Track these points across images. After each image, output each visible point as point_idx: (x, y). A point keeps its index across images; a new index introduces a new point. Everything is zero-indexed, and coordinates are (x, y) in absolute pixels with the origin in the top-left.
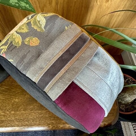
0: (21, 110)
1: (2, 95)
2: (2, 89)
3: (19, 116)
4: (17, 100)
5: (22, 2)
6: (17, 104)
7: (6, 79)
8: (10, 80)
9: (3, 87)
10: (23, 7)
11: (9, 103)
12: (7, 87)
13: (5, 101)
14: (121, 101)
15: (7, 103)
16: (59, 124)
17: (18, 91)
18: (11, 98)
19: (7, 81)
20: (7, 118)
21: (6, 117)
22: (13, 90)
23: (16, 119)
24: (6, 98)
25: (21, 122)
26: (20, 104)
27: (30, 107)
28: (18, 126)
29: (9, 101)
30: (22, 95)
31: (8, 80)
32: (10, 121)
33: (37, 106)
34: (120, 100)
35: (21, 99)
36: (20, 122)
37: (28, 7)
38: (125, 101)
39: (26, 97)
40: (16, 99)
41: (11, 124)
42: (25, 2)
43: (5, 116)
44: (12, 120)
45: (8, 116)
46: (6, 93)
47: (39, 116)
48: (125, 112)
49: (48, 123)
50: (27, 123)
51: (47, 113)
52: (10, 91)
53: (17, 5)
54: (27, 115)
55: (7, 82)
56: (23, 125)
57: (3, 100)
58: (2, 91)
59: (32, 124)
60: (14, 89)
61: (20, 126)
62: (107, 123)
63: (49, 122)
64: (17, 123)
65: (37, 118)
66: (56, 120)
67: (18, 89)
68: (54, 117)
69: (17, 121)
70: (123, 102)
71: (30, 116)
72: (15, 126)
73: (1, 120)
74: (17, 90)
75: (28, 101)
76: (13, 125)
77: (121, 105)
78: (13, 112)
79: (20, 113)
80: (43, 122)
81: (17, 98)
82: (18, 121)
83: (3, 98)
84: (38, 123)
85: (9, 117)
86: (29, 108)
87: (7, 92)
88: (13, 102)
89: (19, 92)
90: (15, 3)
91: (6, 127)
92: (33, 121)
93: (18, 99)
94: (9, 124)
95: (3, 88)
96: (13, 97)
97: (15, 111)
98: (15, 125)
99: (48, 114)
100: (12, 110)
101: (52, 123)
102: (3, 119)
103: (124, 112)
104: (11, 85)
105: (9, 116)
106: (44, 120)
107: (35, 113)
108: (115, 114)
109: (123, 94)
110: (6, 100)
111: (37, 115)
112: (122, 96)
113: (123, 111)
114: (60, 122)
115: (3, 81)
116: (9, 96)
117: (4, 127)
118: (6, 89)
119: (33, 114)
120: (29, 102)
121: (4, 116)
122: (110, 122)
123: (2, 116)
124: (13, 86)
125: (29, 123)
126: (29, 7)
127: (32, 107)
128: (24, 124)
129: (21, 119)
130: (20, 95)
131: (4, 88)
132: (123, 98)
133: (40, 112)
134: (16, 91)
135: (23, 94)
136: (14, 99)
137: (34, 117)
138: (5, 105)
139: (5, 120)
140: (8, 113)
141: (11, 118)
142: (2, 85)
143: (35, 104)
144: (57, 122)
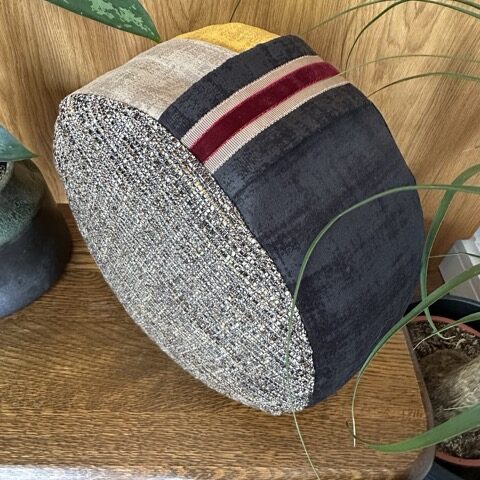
0: (79, 407)
1: (17, 352)
2: (20, 331)
3: (70, 426)
4: (67, 371)
5: (124, 10)
6: (65, 385)
7: (37, 299)
8: (51, 305)
9: (26, 324)
10: (126, 22)
11: (40, 379)
12: (39, 327)
13: (27, 373)
15: (32, 380)
16: (213, 464)
17: (74, 341)
18: (49, 364)
19: (42, 307)
20: (24, 432)
21: (22, 427)
22: (59, 337)
23: (57, 438)
24: (30, 362)
25: (75, 447)
26: (76, 386)
27: (112, 398)
28: (61, 463)
29: (40, 372)
30: (87, 355)
31: (44, 302)
32: (36, 441)
33: (138, 396)
35: (83, 369)
36: (68, 447)
37: (141, 25)
39: (103, 362)
40: (64, 366)
41: (35, 454)
42: (133, 11)
43: (20, 424)
44: (41, 439)
45: (29, 425)
46: (33, 346)
47: (139, 432)
49: (170, 458)
50: (95, 453)
51: (172, 422)
52: (48, 340)
53: (111, 16)
54: (96, 425)
55: (41, 310)
56: (80, 460)
57: (21, 367)
58: (20, 339)
59: (111, 458)
60: (60, 333)
61: (68, 464)
62: (390, 473)
63: (174, 456)
64: (57, 452)
65: (133, 436)
66: (202, 449)
67: (74, 336)
68: (195, 438)
69: (59, 445)
71: (107, 429)
72: (48, 463)
73: (3, 438)
74: (72, 339)
75: (106, 378)
76: (43, 457)
78: (48, 412)
79: (75, 416)
80: (154, 453)
81: (69, 363)
82: (63, 443)
83: (20, 363)
84: (134, 454)
85: (30, 428)
86: (107, 400)
87: (35, 341)
88: (51, 376)
89: (79, 343)
90: (106, 11)
91: (16, 464)
92: (117, 449)
93: (69, 366)
94: (29, 453)
95: (24, 328)
96: (54, 359)
97: (56, 409)
98: (50, 460)
99: (175, 425)
100: (46, 405)
101: (187, 458)
102: (11, 433)
104: (53, 319)
105: (33, 424)
106: (158, 446)
107: (128, 420)
110: (28, 370)
111: (134, 425)
114: (218, 458)
116: (42, 355)
118: (34, 331)
119: (121, 422)
120: (108, 380)
121: (15, 422)
122: (402, 468)
123: (9, 424)
124: (59, 322)
125: (100, 456)
126: (144, 24)
127: (117, 396)
128: (84, 458)
129: (74, 438)
130: (80, 356)
131: (28, 329)
133: (144, 415)
135: (91, 352)
136: (58, 367)
137: (121, 434)
138: (24, 384)
139: (17, 439)
140: (30, 412)
141: (39, 434)
142: (22, 318)
143: (129, 389)
144: (207, 456)
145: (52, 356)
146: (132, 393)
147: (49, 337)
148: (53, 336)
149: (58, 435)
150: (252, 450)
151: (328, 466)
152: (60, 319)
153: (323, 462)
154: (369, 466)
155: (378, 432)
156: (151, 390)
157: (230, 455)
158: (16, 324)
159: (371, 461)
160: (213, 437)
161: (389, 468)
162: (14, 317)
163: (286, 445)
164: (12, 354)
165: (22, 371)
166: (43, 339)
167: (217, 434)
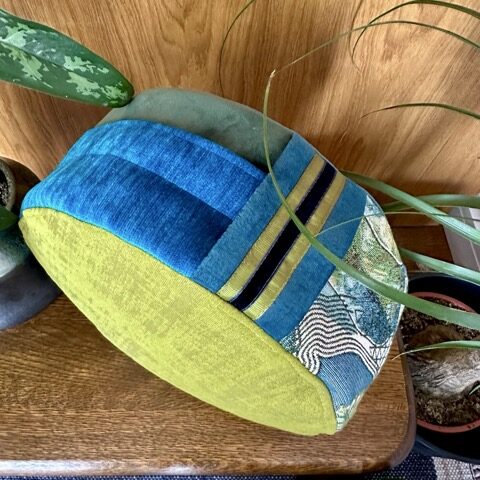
0: (99, 407)
1: (38, 356)
2: (39, 335)
3: (91, 425)
4: (85, 374)
5: (111, 88)
6: (84, 386)
7: (53, 302)
8: (64, 308)
9: (43, 328)
10: (113, 99)
11: (60, 382)
12: (55, 330)
14: (431, 389)
15: (54, 382)
16: (217, 456)
17: (89, 344)
18: (68, 367)
19: (57, 311)
20: (52, 431)
21: (50, 426)
22: (74, 340)
23: (81, 436)
24: (51, 365)
25: (97, 443)
26: (95, 387)
27: (127, 398)
28: (86, 457)
29: (60, 375)
30: (101, 357)
31: (57, 305)
32: (64, 439)
33: (149, 396)
34: (426, 384)
35: (99, 371)
36: (91, 443)
38: (444, 387)
39: (116, 363)
40: (81, 368)
41: (64, 451)
43: (47, 424)
44: (67, 437)
45: (55, 424)
46: (52, 349)
47: (153, 429)
48: (443, 425)
49: (180, 452)
50: (116, 449)
51: (181, 419)
52: (65, 344)
53: (97, 96)
54: (114, 423)
55: (56, 313)
56: (103, 455)
57: (43, 370)
58: (40, 343)
59: (130, 452)
60: (75, 336)
61: (93, 459)
62: (372, 461)
63: (184, 450)
64: (83, 448)
65: (147, 432)
66: (208, 443)
67: (88, 339)
68: (202, 433)
69: (84, 442)
70: (437, 393)
71: (125, 426)
72: (76, 458)
73: (34, 436)
74: (88, 342)
75: (120, 379)
76: (70, 453)
77: (430, 402)
78: (70, 413)
79: (95, 415)
80: (167, 447)
81: (87, 365)
82: (87, 440)
83: (46, 367)
84: (149, 449)
85: (57, 428)
86: (122, 400)
87: (53, 344)
88: (71, 378)
89: (93, 346)
90: (92, 91)
91: (48, 459)
92: (134, 444)
93: (88, 369)
94: (58, 449)
95: (42, 332)
96: (72, 362)
97: (78, 409)
98: (77, 455)
99: (184, 422)
100: (69, 406)
101: (195, 451)
102: (41, 432)
103: (438, 424)
104: (68, 323)
105: (59, 423)
106: (170, 441)
107: (142, 418)
108: (401, 431)
109: (437, 365)
110: (50, 373)
111: (148, 423)
112: (433, 370)
113: (434, 422)
114: (222, 451)
115: (43, 310)
116: (61, 359)
117: (40, 458)
118: (51, 335)
119: (136, 420)
120: (122, 381)
121: (43, 422)
122: (383, 456)
123: (38, 424)
124: (75, 325)
125: (119, 450)
127: (131, 396)
128: (106, 453)
129: (96, 436)
130: (94, 357)
131: (46, 333)
132: (436, 378)
133: (156, 413)
134: (84, 344)
135: (105, 355)
136: (77, 370)
137: (136, 431)
138: (47, 386)
139: (47, 437)
140: (55, 413)
141: (66, 432)
142: (39, 323)
143: (142, 389)
144: (212, 449)
145: (70, 359)
146: (144, 393)
147: (66, 340)
148: (69, 339)
149: (82, 433)
150: (252, 444)
151: (318, 456)
152: (74, 323)
153: (314, 453)
154: (354, 456)
155: (364, 425)
156: (162, 389)
157: (233, 448)
158: (34, 328)
159: (356, 450)
160: (218, 432)
161: (371, 457)
162: (32, 321)
163: (282, 439)
164: (33, 358)
165: (44, 374)
166: (61, 343)
167: (221, 430)
